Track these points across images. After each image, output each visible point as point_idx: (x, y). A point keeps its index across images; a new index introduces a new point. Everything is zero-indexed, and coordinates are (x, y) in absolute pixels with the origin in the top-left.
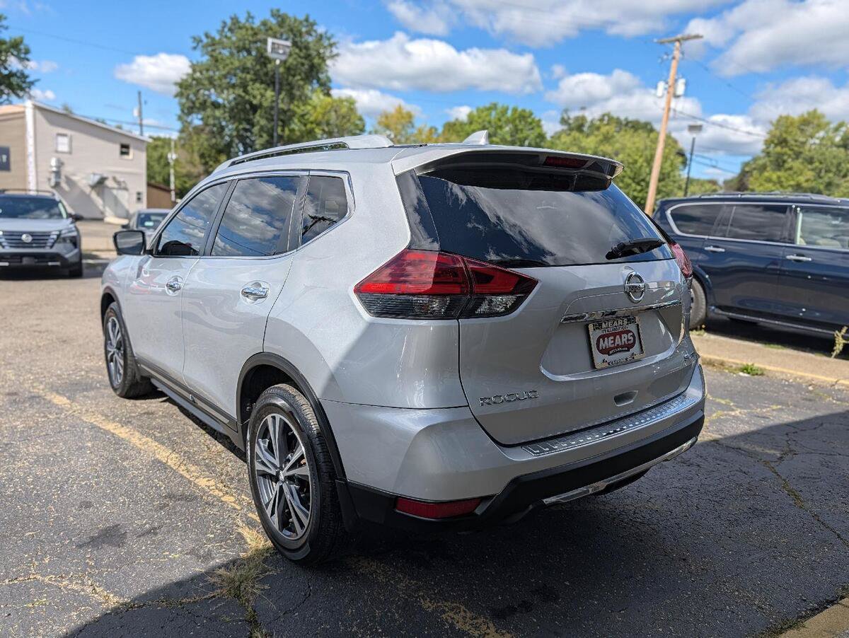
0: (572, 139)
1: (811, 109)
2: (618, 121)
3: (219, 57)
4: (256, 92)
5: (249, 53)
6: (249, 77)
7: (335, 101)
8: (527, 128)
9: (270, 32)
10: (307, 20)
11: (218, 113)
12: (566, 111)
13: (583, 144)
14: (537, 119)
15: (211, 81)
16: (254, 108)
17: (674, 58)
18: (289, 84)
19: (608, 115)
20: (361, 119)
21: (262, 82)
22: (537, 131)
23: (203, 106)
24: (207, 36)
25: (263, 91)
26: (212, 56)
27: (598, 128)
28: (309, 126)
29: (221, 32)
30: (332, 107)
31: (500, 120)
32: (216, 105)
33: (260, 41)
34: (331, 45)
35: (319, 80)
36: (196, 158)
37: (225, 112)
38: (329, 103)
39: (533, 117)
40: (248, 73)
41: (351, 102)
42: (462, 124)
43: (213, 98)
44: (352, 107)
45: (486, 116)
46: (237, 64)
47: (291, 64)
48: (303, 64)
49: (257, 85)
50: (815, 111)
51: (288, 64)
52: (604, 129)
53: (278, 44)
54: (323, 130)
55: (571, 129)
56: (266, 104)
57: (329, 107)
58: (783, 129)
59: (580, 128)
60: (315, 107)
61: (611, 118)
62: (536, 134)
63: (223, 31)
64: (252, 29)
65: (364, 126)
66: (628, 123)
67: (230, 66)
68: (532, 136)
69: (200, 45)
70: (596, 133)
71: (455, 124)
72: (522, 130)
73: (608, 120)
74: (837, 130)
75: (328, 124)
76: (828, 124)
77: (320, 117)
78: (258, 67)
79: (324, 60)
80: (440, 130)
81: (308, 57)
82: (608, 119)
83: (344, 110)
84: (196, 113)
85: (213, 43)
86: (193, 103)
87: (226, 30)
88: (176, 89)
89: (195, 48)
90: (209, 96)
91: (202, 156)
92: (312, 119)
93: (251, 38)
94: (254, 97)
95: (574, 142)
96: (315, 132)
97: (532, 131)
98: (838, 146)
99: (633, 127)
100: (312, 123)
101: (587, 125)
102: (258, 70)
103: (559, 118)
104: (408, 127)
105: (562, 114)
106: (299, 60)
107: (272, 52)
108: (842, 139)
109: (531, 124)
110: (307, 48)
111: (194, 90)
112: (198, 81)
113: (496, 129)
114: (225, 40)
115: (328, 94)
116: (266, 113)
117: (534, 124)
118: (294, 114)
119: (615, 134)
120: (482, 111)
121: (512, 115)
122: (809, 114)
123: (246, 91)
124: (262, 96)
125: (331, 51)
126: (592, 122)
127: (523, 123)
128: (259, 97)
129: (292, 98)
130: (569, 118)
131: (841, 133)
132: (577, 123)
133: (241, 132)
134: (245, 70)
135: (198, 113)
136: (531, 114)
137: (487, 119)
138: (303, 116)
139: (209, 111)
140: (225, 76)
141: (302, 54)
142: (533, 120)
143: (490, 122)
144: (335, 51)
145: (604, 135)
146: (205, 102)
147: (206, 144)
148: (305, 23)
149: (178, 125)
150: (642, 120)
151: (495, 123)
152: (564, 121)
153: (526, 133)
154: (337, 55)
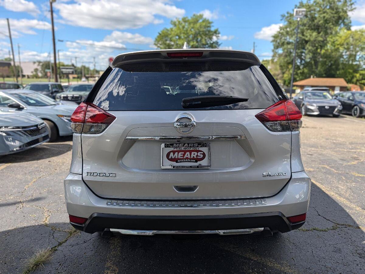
3: (292, 21)
4: (308, 35)
6: (305, 28)
7: (353, 32)
9: (318, 5)
11: (289, 46)
15: (287, 33)
16: (307, 42)
18: (326, 28)
21: (312, 29)
23: (283, 44)
24: (288, 13)
25: (311, 34)
26: (289, 22)
28: (337, 47)
30: (351, 35)
32: (289, 43)
34: (351, 4)
35: (344, 23)
36: (278, 67)
37: (292, 45)
38: (349, 34)
40: (305, 26)
41: (362, 31)
43: (288, 40)
47: (327, 18)
48: (334, 17)
49: (309, 31)
51: (325, 18)
53: (299, 11)
54: (344, 48)
56: (312, 39)
57: (349, 36)
60: (341, 37)
64: (308, 5)
69: (284, 18)
75: (347, 44)
77: (343, 41)
78: (310, 23)
79: (346, 12)
81: (337, 12)
83: (358, 36)
84: (280, 48)
85: (290, 15)
86: (279, 43)
88: (272, 39)
89: (282, 20)
90: (286, 40)
91: (281, 66)
92: (338, 43)
94: (307, 37)
96: (339, 49)
100: (338, 45)
102: (310, 24)
106: (332, 15)
107: (296, 15)
110: (337, 9)
111: (279, 38)
112: (282, 34)
115: (349, 30)
116: (312, 43)
118: (328, 42)
123: (303, 35)
125: (352, 7)
128: (309, 36)
129: (326, 34)
138: (334, 42)
139: (285, 46)
141: (334, 12)
144: (353, 6)
146: (284, 42)
147: (283, 61)
149: (272, 54)
154: (355, 8)
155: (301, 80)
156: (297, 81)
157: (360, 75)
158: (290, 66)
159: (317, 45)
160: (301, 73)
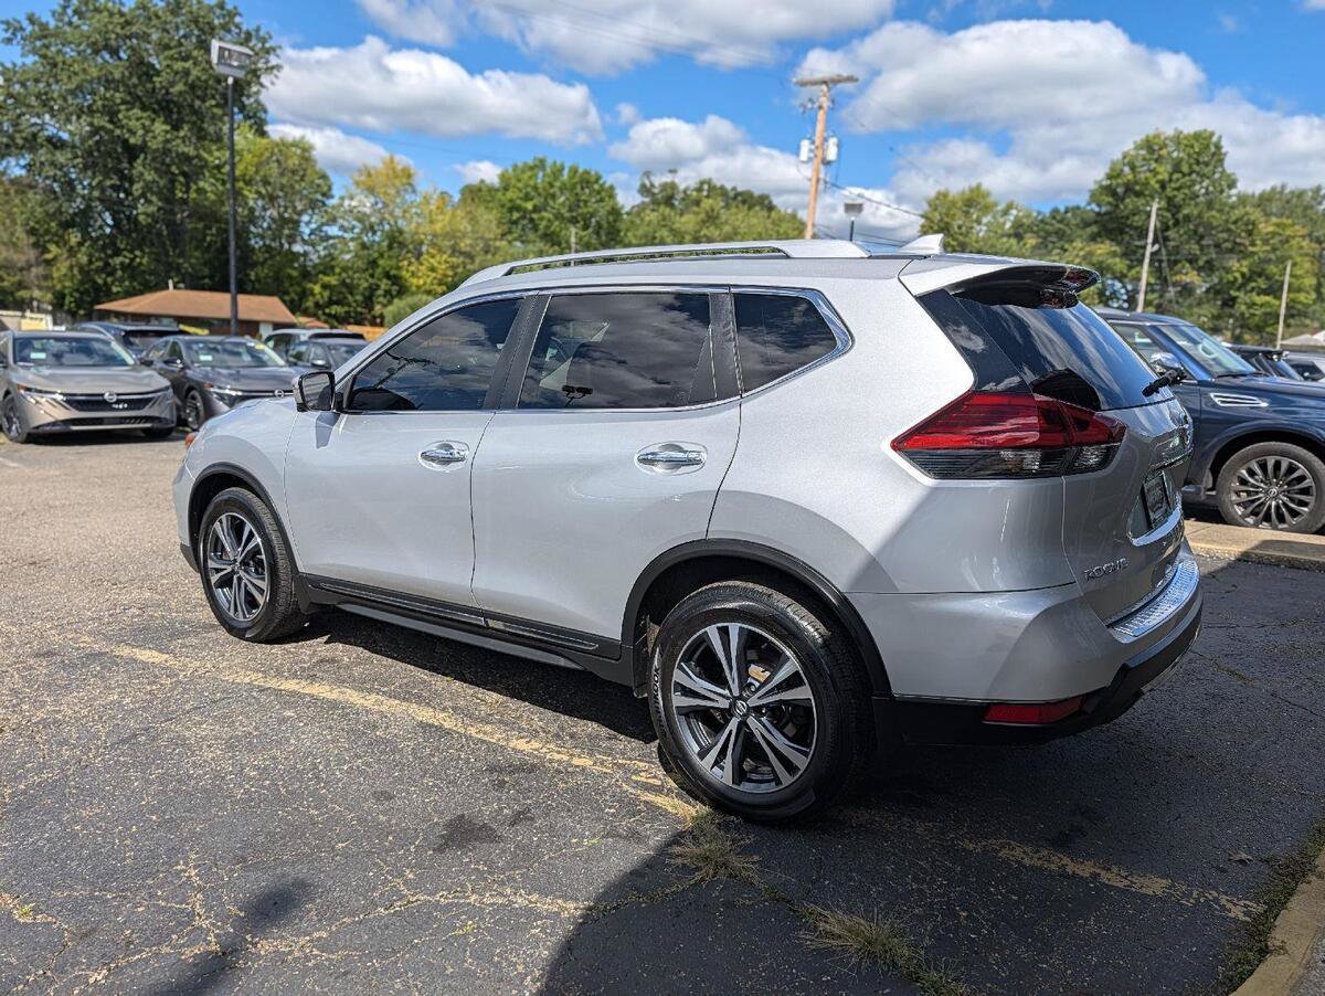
0: (660, 218)
1: (974, 184)
2: (723, 191)
3: (59, 59)
4: (133, 124)
5: (114, 52)
6: (118, 96)
7: (275, 144)
8: (593, 200)
9: (155, 21)
10: (221, 6)
11: (61, 157)
12: (647, 174)
13: (676, 226)
14: (607, 185)
15: (44, 100)
16: (132, 152)
17: (820, 107)
18: (196, 112)
19: (709, 182)
20: (324, 177)
21: (144, 108)
22: (607, 206)
23: (32, 143)
24: (31, 20)
25: (146, 122)
26: (44, 57)
27: (697, 203)
29: (58, 16)
30: (272, 154)
31: (551, 186)
32: (56, 144)
33: (137, 36)
34: (267, 51)
35: (243, 108)
36: (21, 235)
37: (76, 157)
38: (265, 148)
39: (601, 182)
40: (117, 89)
41: (305, 149)
42: (491, 190)
43: (51, 131)
44: (307, 154)
45: (530, 177)
46: (94, 72)
49: (137, 112)
50: (979, 186)
51: (191, 79)
52: (707, 204)
53: (229, 50)
54: (258, 192)
55: (656, 202)
56: (153, 145)
57: (267, 154)
58: (944, 211)
59: (669, 201)
60: (239, 154)
61: (712, 188)
62: (608, 208)
63: (64, 12)
65: (330, 189)
66: (737, 195)
67: (82, 76)
68: (602, 212)
70: (695, 209)
71: (480, 190)
72: (586, 202)
73: (709, 191)
74: (1006, 212)
75: (266, 182)
76: (996, 204)
77: (252, 170)
78: (135, 80)
79: (256, 75)
80: (457, 197)
82: (709, 188)
83: (293, 162)
84: (15, 155)
85: (44, 33)
86: (12, 138)
87: (70, 11)
89: (9, 41)
90: (43, 127)
91: (32, 232)
92: (237, 173)
93: (118, 30)
94: (133, 133)
95: (663, 223)
96: (244, 195)
97: (602, 204)
98: (1009, 236)
99: (744, 202)
100: (236, 179)
101: (680, 196)
102: (135, 86)
103: (637, 185)
104: (406, 190)
105: (641, 179)
107: (219, 63)
108: (1012, 227)
109: (599, 193)
111: (11, 115)
112: (18, 99)
113: (546, 199)
114: (67, 29)
115: (263, 134)
116: (154, 159)
117: (603, 194)
118: (205, 165)
119: (722, 211)
120: (523, 172)
121: (571, 178)
122: (972, 190)
123: (114, 121)
124: (147, 130)
125: (267, 62)
126: (685, 192)
127: (587, 191)
128: (140, 132)
129: (201, 135)
130: (652, 185)
131: (1012, 218)
132: (664, 194)
133: (109, 192)
134: (109, 82)
135: (17, 156)
136: (598, 178)
137: (532, 183)
138: (220, 167)
139: (42, 154)
140: (73, 92)
142: (602, 186)
143: (535, 188)
144: (274, 61)
145: (707, 212)
146: (35, 136)
147: (38, 211)
148: (218, 11)
150: (757, 193)
151: (544, 189)
152: (645, 190)
153: (592, 206)
154: (278, 67)
155: (129, 294)
156: (112, 297)
157: (325, 287)
158: (74, 237)
159: (174, 169)
160: (123, 267)
